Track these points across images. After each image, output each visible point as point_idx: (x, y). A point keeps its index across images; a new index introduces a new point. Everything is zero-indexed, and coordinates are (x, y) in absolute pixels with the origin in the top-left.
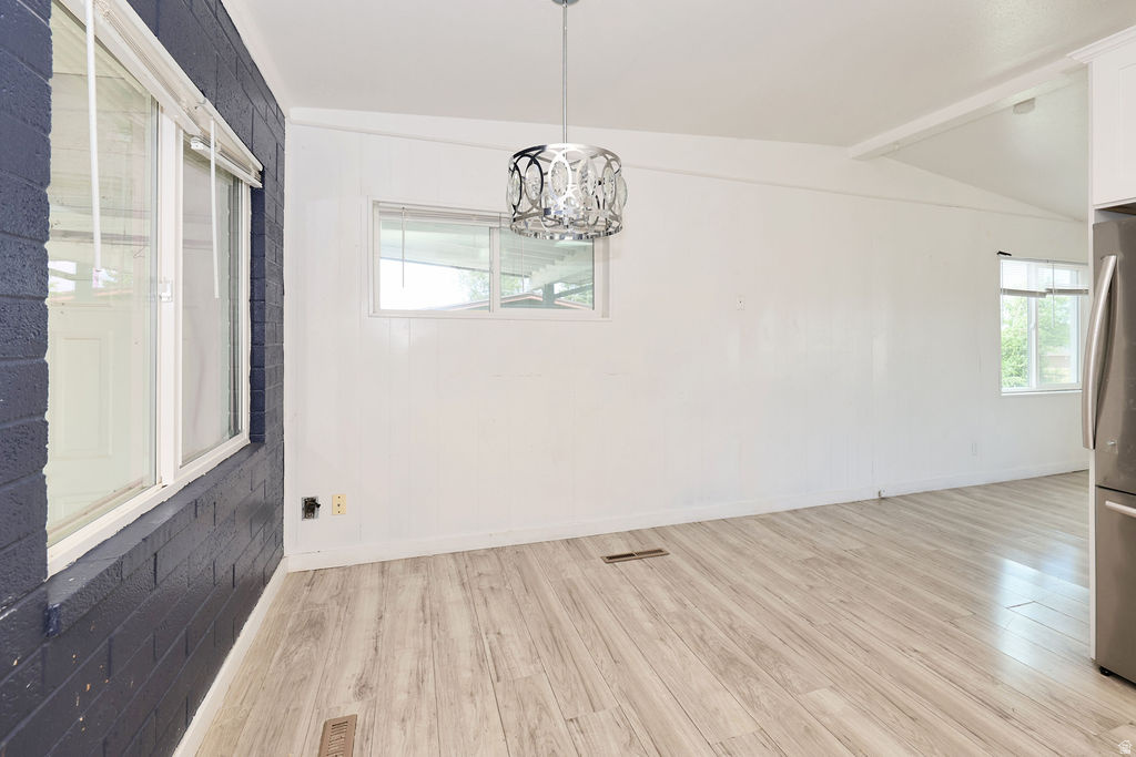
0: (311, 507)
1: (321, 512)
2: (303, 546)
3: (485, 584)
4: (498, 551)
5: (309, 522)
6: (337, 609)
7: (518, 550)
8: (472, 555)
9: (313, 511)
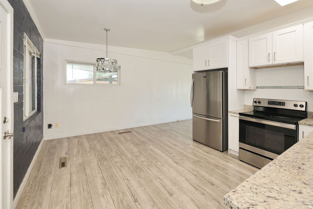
0: (50, 126)
1: (52, 127)
2: (48, 135)
3: (92, 139)
4: (95, 134)
5: (50, 129)
6: (58, 145)
7: (100, 134)
8: (89, 135)
9: (51, 127)
